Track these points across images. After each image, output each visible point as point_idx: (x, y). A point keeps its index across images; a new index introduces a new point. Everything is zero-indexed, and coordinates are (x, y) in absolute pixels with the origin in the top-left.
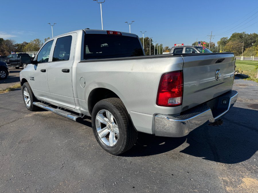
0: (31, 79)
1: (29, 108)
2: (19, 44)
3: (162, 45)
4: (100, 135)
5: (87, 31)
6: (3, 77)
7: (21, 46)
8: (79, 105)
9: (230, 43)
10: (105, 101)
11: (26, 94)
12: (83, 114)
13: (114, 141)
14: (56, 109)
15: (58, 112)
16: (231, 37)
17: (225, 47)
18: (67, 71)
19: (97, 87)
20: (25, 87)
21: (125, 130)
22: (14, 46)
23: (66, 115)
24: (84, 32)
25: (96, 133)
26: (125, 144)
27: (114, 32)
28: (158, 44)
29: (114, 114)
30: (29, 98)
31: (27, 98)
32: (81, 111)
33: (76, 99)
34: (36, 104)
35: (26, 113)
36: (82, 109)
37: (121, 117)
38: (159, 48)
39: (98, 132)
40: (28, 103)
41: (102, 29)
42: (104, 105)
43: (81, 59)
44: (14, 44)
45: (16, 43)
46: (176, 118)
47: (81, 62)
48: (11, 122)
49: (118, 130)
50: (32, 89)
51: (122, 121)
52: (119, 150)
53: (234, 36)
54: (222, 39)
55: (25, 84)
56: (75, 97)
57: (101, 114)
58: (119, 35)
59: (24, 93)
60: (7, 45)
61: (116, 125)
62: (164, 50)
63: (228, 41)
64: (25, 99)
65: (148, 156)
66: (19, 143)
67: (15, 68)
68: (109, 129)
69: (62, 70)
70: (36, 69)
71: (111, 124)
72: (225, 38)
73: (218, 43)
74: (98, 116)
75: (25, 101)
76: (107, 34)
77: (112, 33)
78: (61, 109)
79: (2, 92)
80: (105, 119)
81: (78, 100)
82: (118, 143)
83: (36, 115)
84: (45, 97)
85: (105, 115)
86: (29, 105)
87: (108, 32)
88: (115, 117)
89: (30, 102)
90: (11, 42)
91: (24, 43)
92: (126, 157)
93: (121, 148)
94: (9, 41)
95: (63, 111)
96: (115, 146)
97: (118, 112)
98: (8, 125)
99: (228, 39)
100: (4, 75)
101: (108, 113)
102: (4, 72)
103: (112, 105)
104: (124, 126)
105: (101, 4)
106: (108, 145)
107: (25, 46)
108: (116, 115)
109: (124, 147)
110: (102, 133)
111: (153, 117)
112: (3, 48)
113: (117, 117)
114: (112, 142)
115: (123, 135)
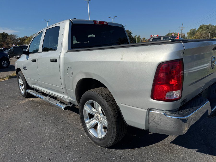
0: (24, 69)
1: (24, 95)
2: (21, 38)
3: (140, 36)
4: (88, 126)
5: (74, 21)
6: (5, 66)
7: (23, 39)
8: (67, 94)
9: (198, 33)
10: (93, 92)
11: (21, 82)
12: (72, 102)
13: (102, 133)
14: (46, 97)
15: (48, 101)
16: (199, 28)
17: (194, 37)
18: (54, 61)
19: (84, 77)
20: (19, 76)
21: (114, 123)
22: (17, 39)
23: (55, 104)
24: (71, 22)
25: (84, 123)
26: (114, 138)
27: (101, 22)
28: (136, 36)
29: (102, 106)
30: (23, 85)
31: (21, 85)
32: (69, 100)
33: (64, 88)
34: (29, 91)
35: (21, 99)
36: (70, 98)
37: (109, 109)
38: (137, 39)
39: (86, 122)
40: (23, 90)
41: (89, 19)
42: (92, 96)
43: (69, 49)
44: (17, 38)
45: (19, 37)
46: (175, 115)
47: (68, 51)
48: (5, 109)
49: (107, 122)
50: (26, 78)
51: (111, 114)
52: (108, 143)
53: (201, 27)
54: (190, 30)
55: (19, 73)
56: (63, 86)
57: (89, 104)
58: (105, 24)
59: (19, 81)
60: (11, 39)
61: (104, 116)
62: (141, 40)
63: (196, 32)
64: (20, 86)
65: (138, 148)
66: (10, 132)
67: (17, 58)
68: (97, 120)
69: (51, 60)
70: (28, 60)
71: (99, 116)
72: (194, 30)
73: (187, 34)
74: (86, 106)
75: (20, 88)
76: (93, 23)
77: (99, 23)
78: (51, 97)
79: (2, 80)
80: (93, 109)
81: (66, 89)
82: (106, 135)
83: (29, 101)
84: (36, 85)
85: (92, 105)
86: (23, 92)
87: (95, 22)
88: (104, 109)
89: (24, 90)
90: (14, 36)
91: (25, 37)
92: (115, 149)
93: (111, 142)
94: (13, 36)
95: (52, 99)
96: (104, 138)
97: (107, 104)
98: (2, 112)
99: (196, 30)
100: (6, 64)
101: (96, 104)
102: (6, 62)
103: (100, 97)
104: (113, 118)
105: (88, 2)
106: (97, 137)
107: (26, 39)
108: (104, 107)
109: (113, 141)
110: (90, 123)
111: (147, 112)
112: (8, 41)
113: (105, 109)
114: (100, 134)
115: (112, 129)
